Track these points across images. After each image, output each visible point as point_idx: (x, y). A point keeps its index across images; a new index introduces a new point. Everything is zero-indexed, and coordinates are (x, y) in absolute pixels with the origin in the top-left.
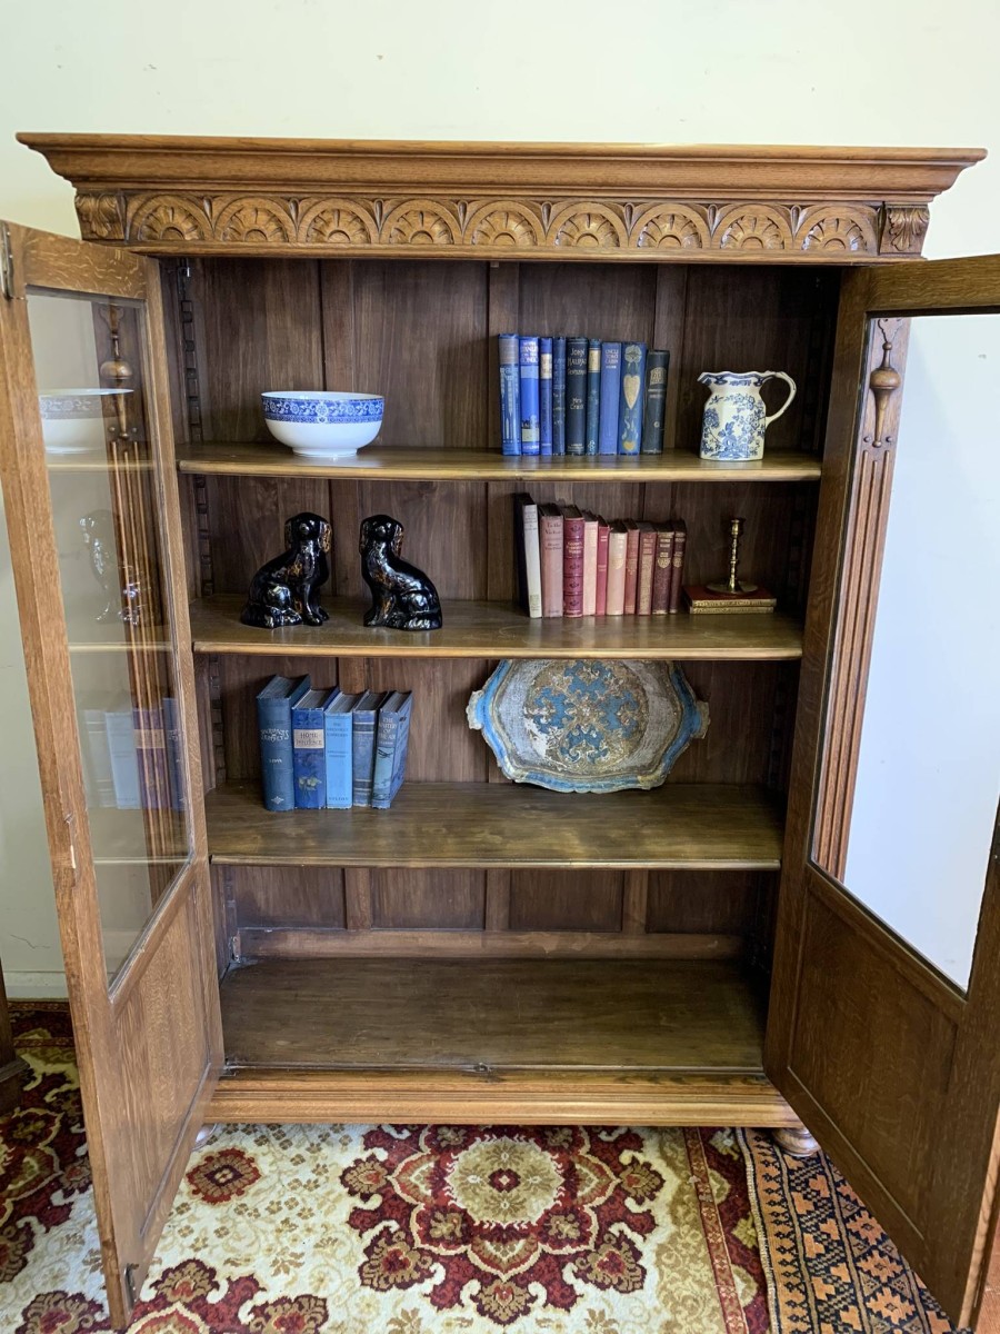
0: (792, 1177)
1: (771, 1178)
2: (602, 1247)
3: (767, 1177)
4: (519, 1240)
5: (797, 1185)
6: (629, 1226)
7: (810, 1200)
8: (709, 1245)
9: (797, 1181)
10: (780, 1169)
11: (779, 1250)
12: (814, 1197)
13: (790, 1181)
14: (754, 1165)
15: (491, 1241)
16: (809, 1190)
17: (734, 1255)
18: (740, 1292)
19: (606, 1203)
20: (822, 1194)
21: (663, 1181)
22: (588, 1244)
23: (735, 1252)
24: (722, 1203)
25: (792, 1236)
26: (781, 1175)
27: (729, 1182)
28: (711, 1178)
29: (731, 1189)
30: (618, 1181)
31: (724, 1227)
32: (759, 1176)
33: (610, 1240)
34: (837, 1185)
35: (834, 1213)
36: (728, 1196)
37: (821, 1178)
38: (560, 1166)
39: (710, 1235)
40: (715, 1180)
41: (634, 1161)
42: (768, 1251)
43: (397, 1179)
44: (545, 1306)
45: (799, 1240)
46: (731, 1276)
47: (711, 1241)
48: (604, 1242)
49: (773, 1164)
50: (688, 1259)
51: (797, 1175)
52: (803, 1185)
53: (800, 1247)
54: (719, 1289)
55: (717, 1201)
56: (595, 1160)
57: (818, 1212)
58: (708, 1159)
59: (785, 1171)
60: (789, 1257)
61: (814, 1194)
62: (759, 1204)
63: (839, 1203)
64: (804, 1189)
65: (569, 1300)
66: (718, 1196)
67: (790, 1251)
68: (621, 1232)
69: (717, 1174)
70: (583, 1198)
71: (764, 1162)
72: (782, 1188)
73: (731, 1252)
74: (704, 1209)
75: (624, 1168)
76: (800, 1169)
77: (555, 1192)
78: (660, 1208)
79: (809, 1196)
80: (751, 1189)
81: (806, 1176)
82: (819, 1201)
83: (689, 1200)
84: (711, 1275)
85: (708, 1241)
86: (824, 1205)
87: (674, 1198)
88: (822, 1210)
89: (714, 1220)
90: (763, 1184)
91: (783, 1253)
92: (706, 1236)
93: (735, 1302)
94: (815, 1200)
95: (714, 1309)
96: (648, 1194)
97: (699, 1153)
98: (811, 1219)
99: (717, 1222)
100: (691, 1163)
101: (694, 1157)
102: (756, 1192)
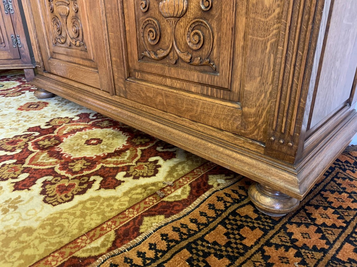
0: (231, 217)
1: (214, 208)
2: (76, 180)
3: (211, 206)
4: (56, 159)
5: (230, 224)
6: (102, 181)
7: (229, 238)
8: (122, 213)
9: (232, 221)
10: (227, 208)
11: (151, 245)
12: (235, 238)
13: (227, 218)
14: (210, 195)
15: (48, 154)
16: (236, 232)
17: (124, 229)
18: (88, 247)
19: (110, 168)
20: (245, 242)
21: (154, 175)
22: (72, 175)
23: (128, 227)
24: (167, 202)
25: (172, 244)
26: (222, 211)
27: (189, 197)
28: (182, 188)
29: (184, 200)
30: (134, 164)
31: (145, 212)
32: (207, 202)
33: (83, 180)
34: (268, 244)
35: (237, 258)
36: (175, 201)
37: (259, 233)
38: (121, 148)
39: (131, 210)
40: (183, 190)
41: (156, 161)
42: (143, 240)
43: (65, 125)
44: (13, 183)
45: (173, 250)
46: (101, 235)
47: (127, 213)
48: (80, 179)
49: (225, 202)
50: (99, 211)
51: (238, 218)
52: (235, 227)
53: (168, 255)
54: (84, 235)
55: (166, 199)
56: (139, 153)
57: (223, 248)
58: (196, 180)
59: (229, 211)
60: (151, 254)
61: (238, 237)
62: (185, 215)
63: (252, 255)
64: (232, 229)
65: (24, 188)
66: (171, 198)
67: (157, 251)
68: (94, 181)
69: (188, 188)
70: (107, 161)
71: (218, 197)
72: (214, 219)
73: (125, 225)
74: (151, 198)
75: (147, 161)
76: (247, 217)
77: (102, 153)
78: (129, 183)
79: (232, 236)
80: (192, 206)
81: (245, 224)
82: (236, 243)
83: (151, 190)
84: (93, 226)
85: (125, 211)
86: (237, 248)
87: (145, 185)
88: (230, 250)
89: (146, 206)
90: (204, 207)
91: (150, 249)
92: (128, 209)
93: (77, 249)
94: (233, 241)
95: (61, 242)
96: (137, 175)
97: (195, 176)
98: (208, 248)
99: (145, 208)
100: (182, 177)
101: (189, 176)
102: (193, 210)
